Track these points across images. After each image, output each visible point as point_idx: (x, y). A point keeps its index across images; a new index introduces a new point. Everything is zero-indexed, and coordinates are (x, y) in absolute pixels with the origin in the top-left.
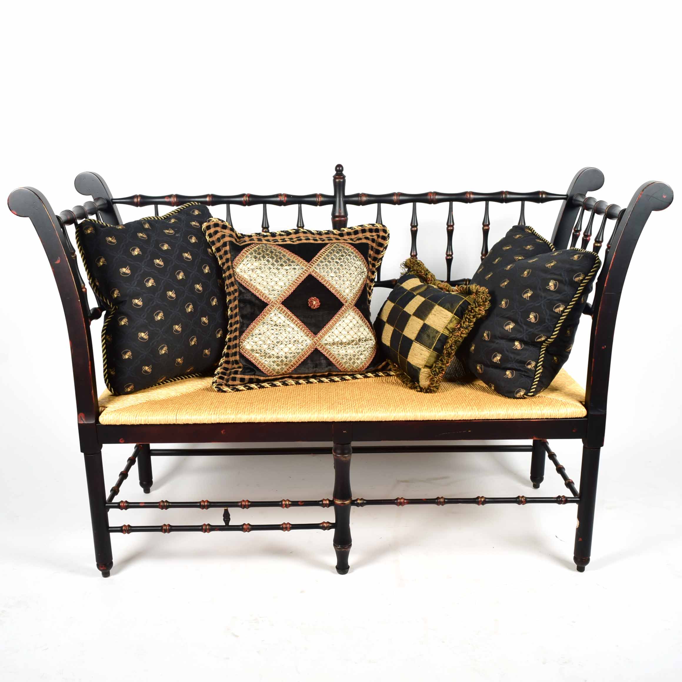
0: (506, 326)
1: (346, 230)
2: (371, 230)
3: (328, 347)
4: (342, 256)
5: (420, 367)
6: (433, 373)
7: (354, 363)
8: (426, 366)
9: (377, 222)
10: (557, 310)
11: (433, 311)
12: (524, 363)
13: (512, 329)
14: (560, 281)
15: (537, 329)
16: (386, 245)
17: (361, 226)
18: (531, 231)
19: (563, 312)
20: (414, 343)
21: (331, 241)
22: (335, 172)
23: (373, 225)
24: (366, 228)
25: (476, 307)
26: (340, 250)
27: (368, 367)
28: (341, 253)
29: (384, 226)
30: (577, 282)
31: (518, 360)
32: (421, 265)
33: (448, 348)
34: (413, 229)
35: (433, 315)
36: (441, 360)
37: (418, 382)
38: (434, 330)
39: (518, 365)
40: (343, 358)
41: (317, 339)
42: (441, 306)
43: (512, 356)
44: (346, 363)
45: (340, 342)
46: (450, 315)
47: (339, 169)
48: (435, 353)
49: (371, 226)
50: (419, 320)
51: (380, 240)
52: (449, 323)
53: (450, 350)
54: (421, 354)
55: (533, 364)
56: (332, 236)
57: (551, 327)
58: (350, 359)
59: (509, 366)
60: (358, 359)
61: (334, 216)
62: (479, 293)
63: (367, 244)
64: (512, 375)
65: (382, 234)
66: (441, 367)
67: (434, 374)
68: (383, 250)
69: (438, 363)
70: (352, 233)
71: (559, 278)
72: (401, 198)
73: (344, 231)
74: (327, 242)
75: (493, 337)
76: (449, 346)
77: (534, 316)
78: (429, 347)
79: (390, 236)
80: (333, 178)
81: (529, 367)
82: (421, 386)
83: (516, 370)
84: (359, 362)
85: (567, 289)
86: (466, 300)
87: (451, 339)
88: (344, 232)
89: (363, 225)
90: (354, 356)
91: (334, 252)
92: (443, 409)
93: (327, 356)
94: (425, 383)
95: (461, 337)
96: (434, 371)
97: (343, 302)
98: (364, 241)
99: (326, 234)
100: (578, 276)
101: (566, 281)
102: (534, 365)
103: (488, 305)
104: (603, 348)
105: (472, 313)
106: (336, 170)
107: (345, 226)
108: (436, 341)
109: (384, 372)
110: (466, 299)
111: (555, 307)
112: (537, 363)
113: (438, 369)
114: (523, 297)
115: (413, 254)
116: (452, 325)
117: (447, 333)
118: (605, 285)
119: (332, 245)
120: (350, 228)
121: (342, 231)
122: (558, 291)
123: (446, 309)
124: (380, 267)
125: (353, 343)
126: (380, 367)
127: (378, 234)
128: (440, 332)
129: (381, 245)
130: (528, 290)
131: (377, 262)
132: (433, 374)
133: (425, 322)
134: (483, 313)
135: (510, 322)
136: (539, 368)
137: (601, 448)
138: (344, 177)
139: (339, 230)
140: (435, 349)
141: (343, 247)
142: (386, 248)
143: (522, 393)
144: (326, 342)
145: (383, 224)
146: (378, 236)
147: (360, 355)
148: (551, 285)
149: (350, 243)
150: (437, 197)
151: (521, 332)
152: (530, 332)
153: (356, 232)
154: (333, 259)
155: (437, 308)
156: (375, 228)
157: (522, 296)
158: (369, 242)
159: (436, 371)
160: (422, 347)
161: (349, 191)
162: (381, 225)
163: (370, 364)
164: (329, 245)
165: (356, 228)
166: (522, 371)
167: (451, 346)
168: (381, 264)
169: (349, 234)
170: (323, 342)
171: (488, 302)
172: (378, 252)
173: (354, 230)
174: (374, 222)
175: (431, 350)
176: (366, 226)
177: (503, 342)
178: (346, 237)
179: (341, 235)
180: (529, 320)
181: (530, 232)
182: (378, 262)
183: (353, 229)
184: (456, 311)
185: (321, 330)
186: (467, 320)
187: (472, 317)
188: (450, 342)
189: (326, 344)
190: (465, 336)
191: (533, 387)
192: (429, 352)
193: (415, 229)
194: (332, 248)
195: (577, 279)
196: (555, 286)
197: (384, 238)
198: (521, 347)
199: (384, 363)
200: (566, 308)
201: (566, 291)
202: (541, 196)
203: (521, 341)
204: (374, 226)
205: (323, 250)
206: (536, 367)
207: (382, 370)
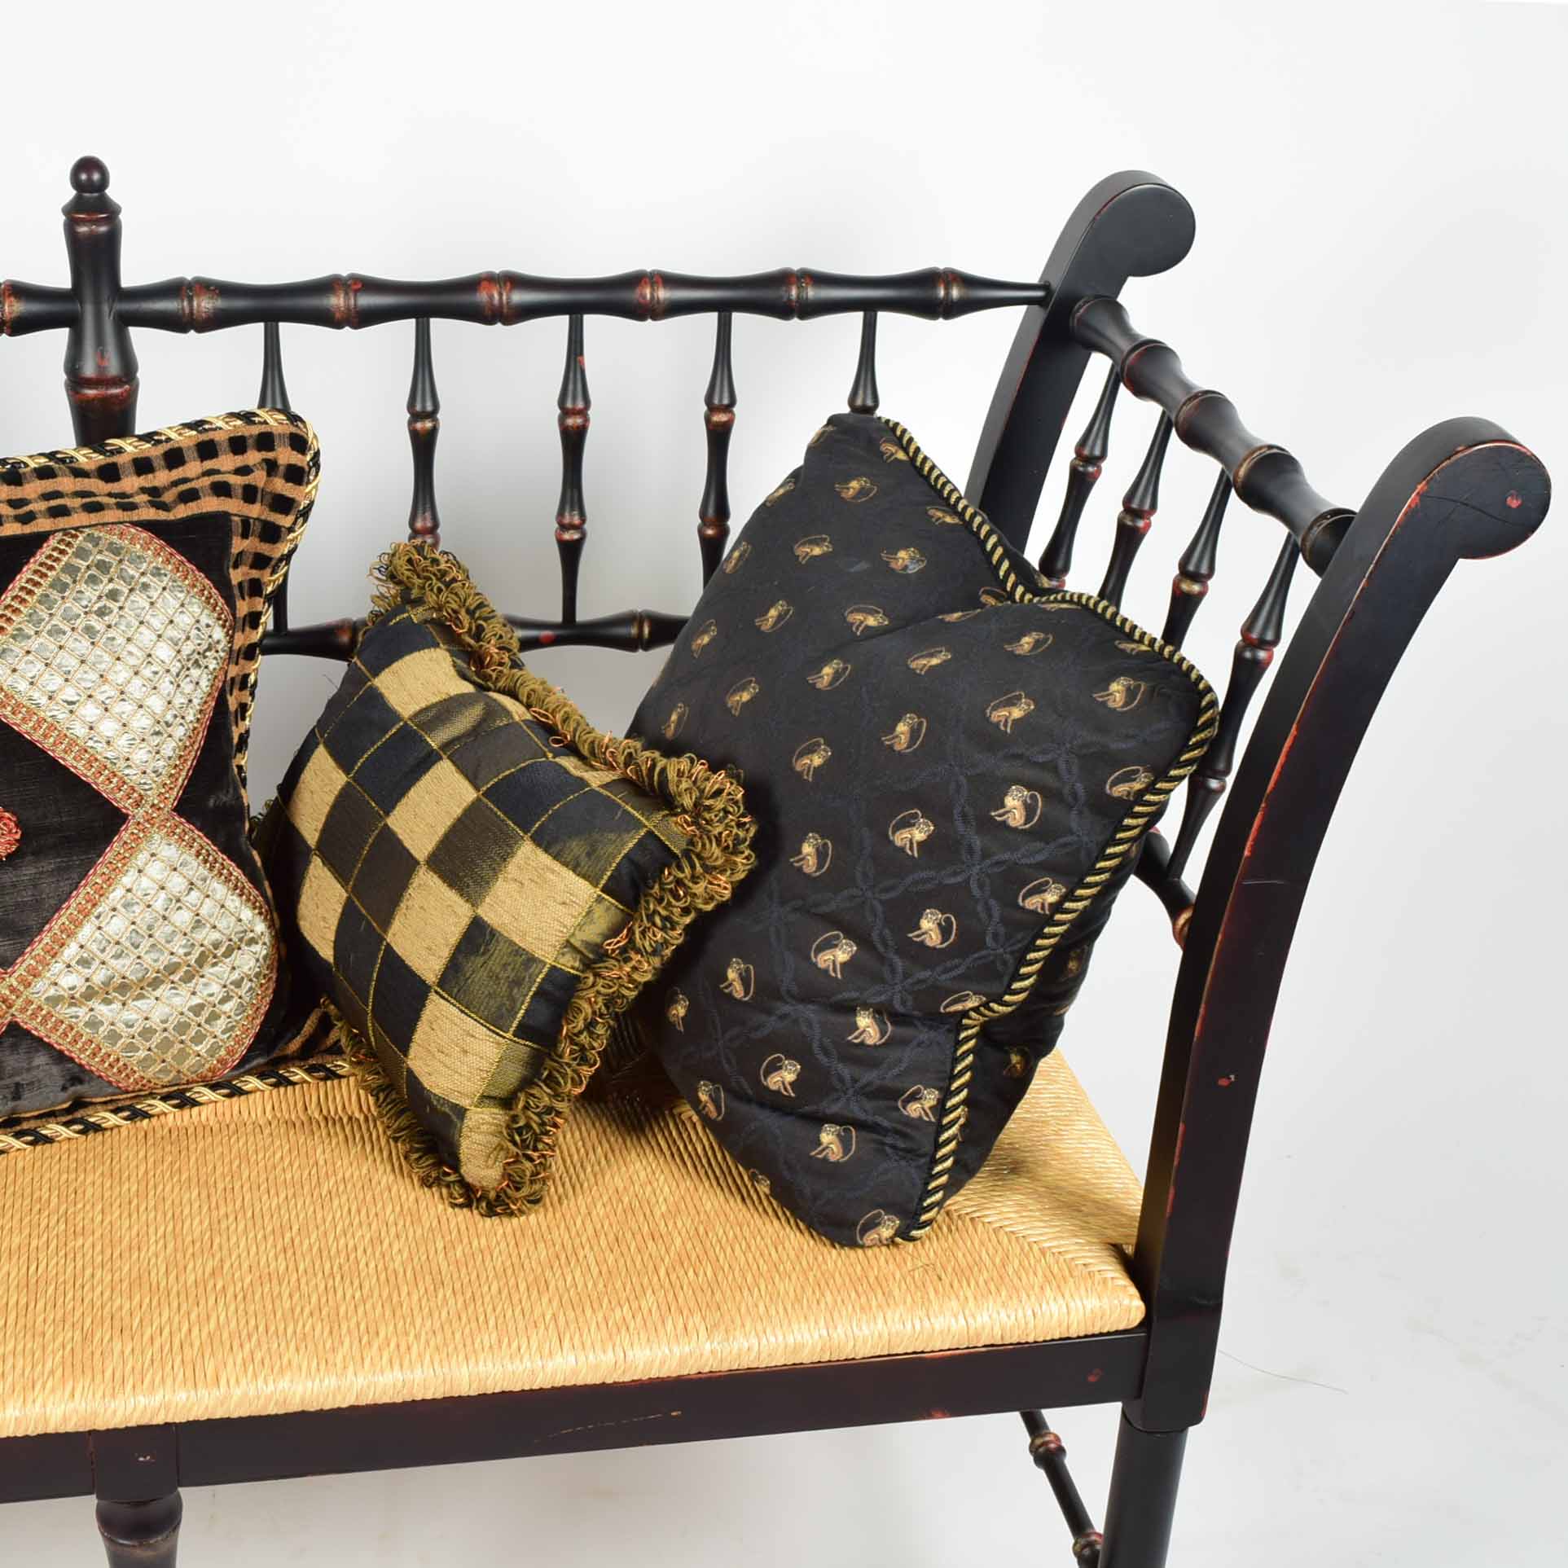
0: (820, 949)
1: (130, 448)
2: (238, 445)
3: (64, 1011)
4: (113, 595)
5: (464, 1102)
6: (517, 1138)
7: (182, 1055)
8: (486, 1099)
9: (262, 405)
10: (1033, 903)
11: (512, 867)
12: (892, 1095)
13: (844, 965)
14: (1050, 795)
15: (946, 971)
16: (304, 503)
17: (197, 425)
18: (906, 450)
19: (1057, 907)
20: (433, 996)
21: (62, 522)
22: (70, 193)
23: (247, 417)
24: (219, 437)
25: (695, 879)
26: (103, 566)
27: (245, 1060)
28: (105, 580)
29: (295, 419)
30: (1120, 799)
31: (869, 1084)
32: (454, 580)
33: (581, 1032)
34: (419, 425)
35: (515, 886)
36: (551, 1081)
37: (455, 1165)
38: (518, 951)
39: (869, 1105)
40: (131, 1048)
41: (15, 984)
42: (546, 851)
43: (846, 1071)
44: (145, 1063)
45: (118, 981)
46: (584, 891)
47: (89, 179)
48: (523, 1048)
49: (239, 422)
50: (451, 896)
51: (281, 486)
52: (580, 926)
53: (584, 1038)
54: (465, 1052)
55: (931, 1098)
56: (66, 483)
57: (1005, 963)
58: (166, 1044)
59: (835, 1109)
60: (198, 1039)
61: (76, 381)
62: (707, 816)
63: (225, 516)
64: (846, 1148)
65: (285, 456)
66: (549, 1110)
67: (523, 1141)
68: (295, 523)
69: (535, 1091)
70: (158, 463)
71: (1049, 779)
72: (366, 301)
73: (120, 451)
74: (43, 524)
75: (767, 992)
76: (581, 1025)
77: (939, 924)
78: (495, 1021)
79: (322, 460)
80: (63, 218)
81: (914, 1110)
82: (469, 1180)
83: (860, 1125)
84: (202, 1049)
85: (1080, 826)
86: (650, 833)
87: (591, 994)
88: (119, 459)
89: (202, 422)
90: (182, 1028)
91: (74, 582)
92: (566, 1343)
93: (64, 1046)
94: (483, 1173)
95: (632, 981)
96: (519, 1131)
97: (125, 805)
98: (210, 504)
99: (44, 473)
100: (1128, 778)
101: (1075, 795)
102: (933, 1103)
103: (743, 863)
104: (1223, 1082)
105: (677, 898)
106: (76, 182)
107: (124, 426)
108: (528, 999)
109: (312, 1061)
110: (650, 825)
111: (1024, 891)
112: (947, 1094)
113: (539, 1115)
114: (891, 843)
115: (419, 525)
116: (592, 933)
117: (569, 964)
118: (1246, 853)
119: (69, 544)
120: (148, 437)
121: (112, 453)
122: (1040, 832)
123: (565, 864)
124: (282, 590)
125: (176, 977)
126: (295, 1045)
127: (270, 455)
128: (545, 964)
129: (283, 504)
130: (915, 816)
131: (269, 570)
132: (515, 1143)
133: (480, 912)
134: (727, 894)
135: (837, 937)
136: (952, 1116)
137: (1192, 1431)
138: (110, 213)
139: (100, 448)
140: (523, 1031)
141: (116, 550)
142: (305, 514)
143: (886, 1232)
144: (52, 992)
145: (295, 408)
146: (271, 467)
147: (207, 1021)
148: (1014, 806)
149: (147, 526)
150: (519, 297)
151: (883, 981)
152: (920, 981)
153: (174, 458)
154: (69, 618)
155: (528, 856)
156: (255, 430)
157: (887, 836)
158: (233, 506)
159: (528, 1126)
160: (470, 1024)
161: (135, 270)
162: (281, 417)
163: (250, 1049)
164: (53, 542)
165: (173, 435)
166: (885, 1131)
167: (590, 1026)
168: (286, 576)
169: (143, 466)
170: (41, 989)
171: (747, 852)
172: (272, 533)
173: (166, 447)
174: (251, 404)
175: (509, 1035)
176: (220, 424)
177: (810, 1012)
178: (130, 483)
179: (109, 473)
180: (918, 936)
181: (901, 455)
182: (273, 572)
183: (159, 442)
184: (610, 878)
185: (31, 942)
186: (658, 920)
187: (677, 911)
188: (585, 1006)
189: (55, 1001)
190: (648, 977)
191: (929, 1201)
192: (498, 1043)
193: (429, 424)
194: (65, 559)
195: (1120, 790)
196: (1029, 809)
197: (296, 475)
198: (883, 1033)
199: (309, 1027)
200: (1069, 896)
201: (1071, 833)
202: (942, 293)
203: (881, 1013)
204: (254, 423)
205: (26, 573)
206: (941, 1109)
207: (302, 1056)
